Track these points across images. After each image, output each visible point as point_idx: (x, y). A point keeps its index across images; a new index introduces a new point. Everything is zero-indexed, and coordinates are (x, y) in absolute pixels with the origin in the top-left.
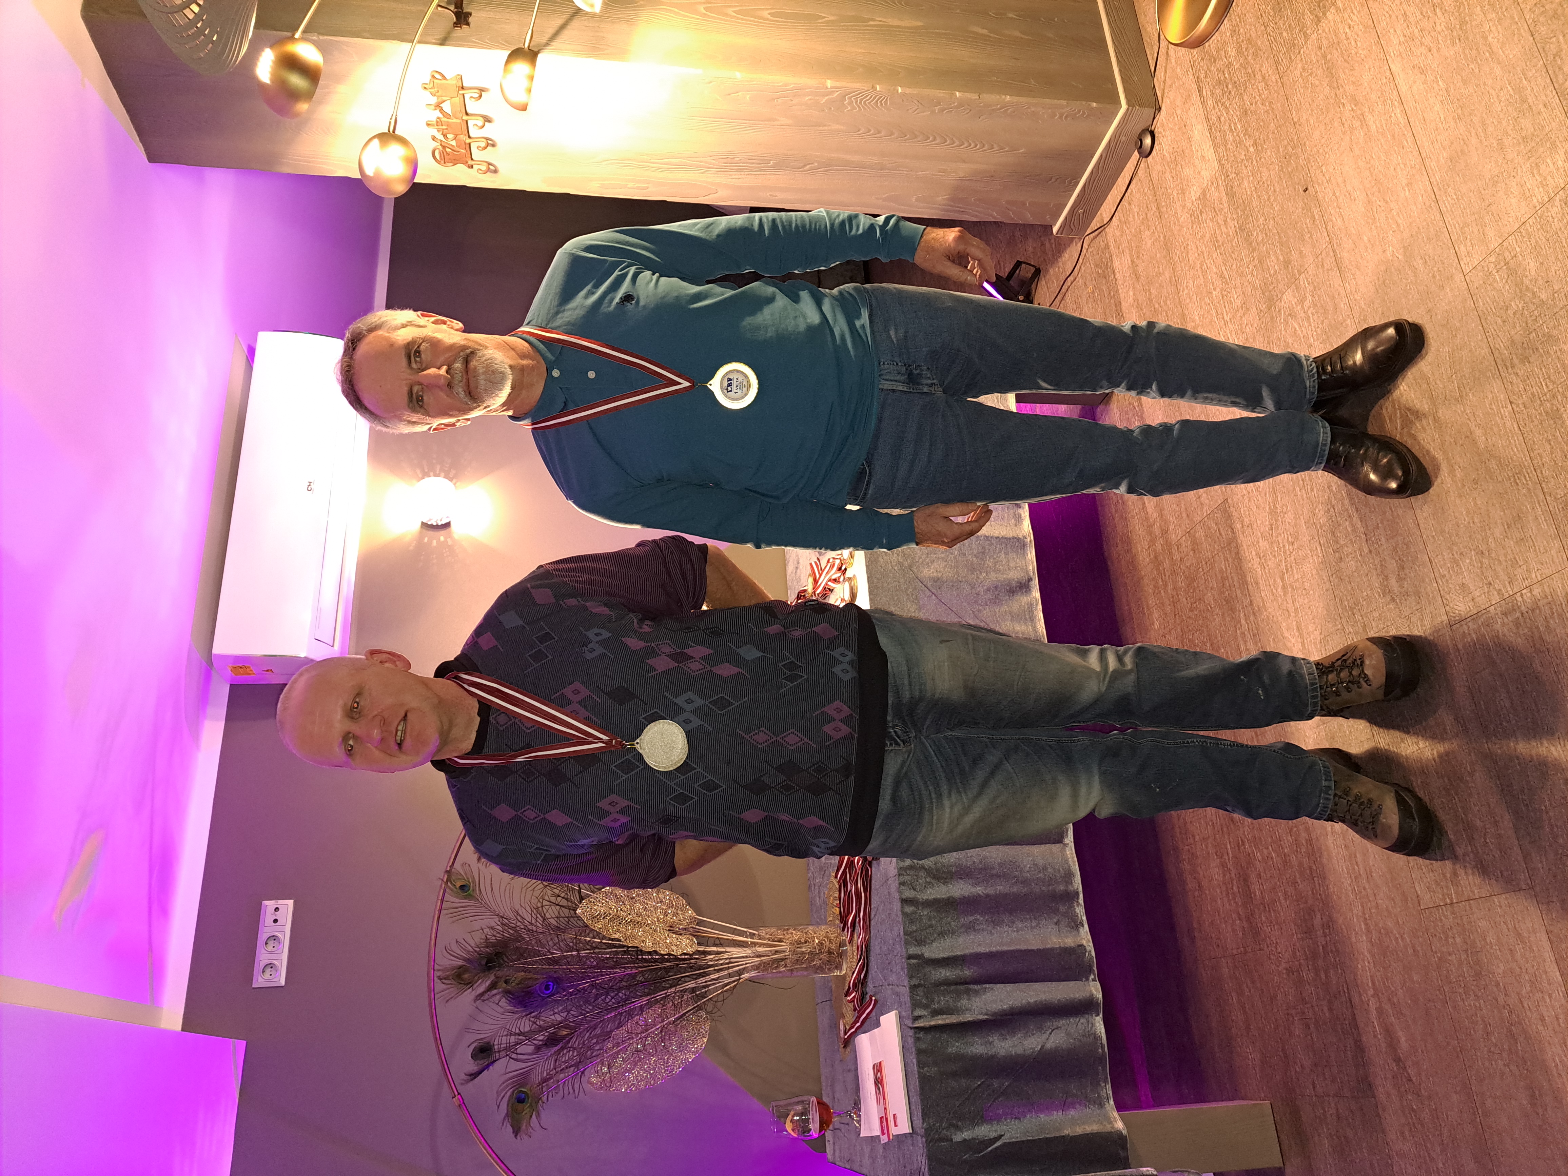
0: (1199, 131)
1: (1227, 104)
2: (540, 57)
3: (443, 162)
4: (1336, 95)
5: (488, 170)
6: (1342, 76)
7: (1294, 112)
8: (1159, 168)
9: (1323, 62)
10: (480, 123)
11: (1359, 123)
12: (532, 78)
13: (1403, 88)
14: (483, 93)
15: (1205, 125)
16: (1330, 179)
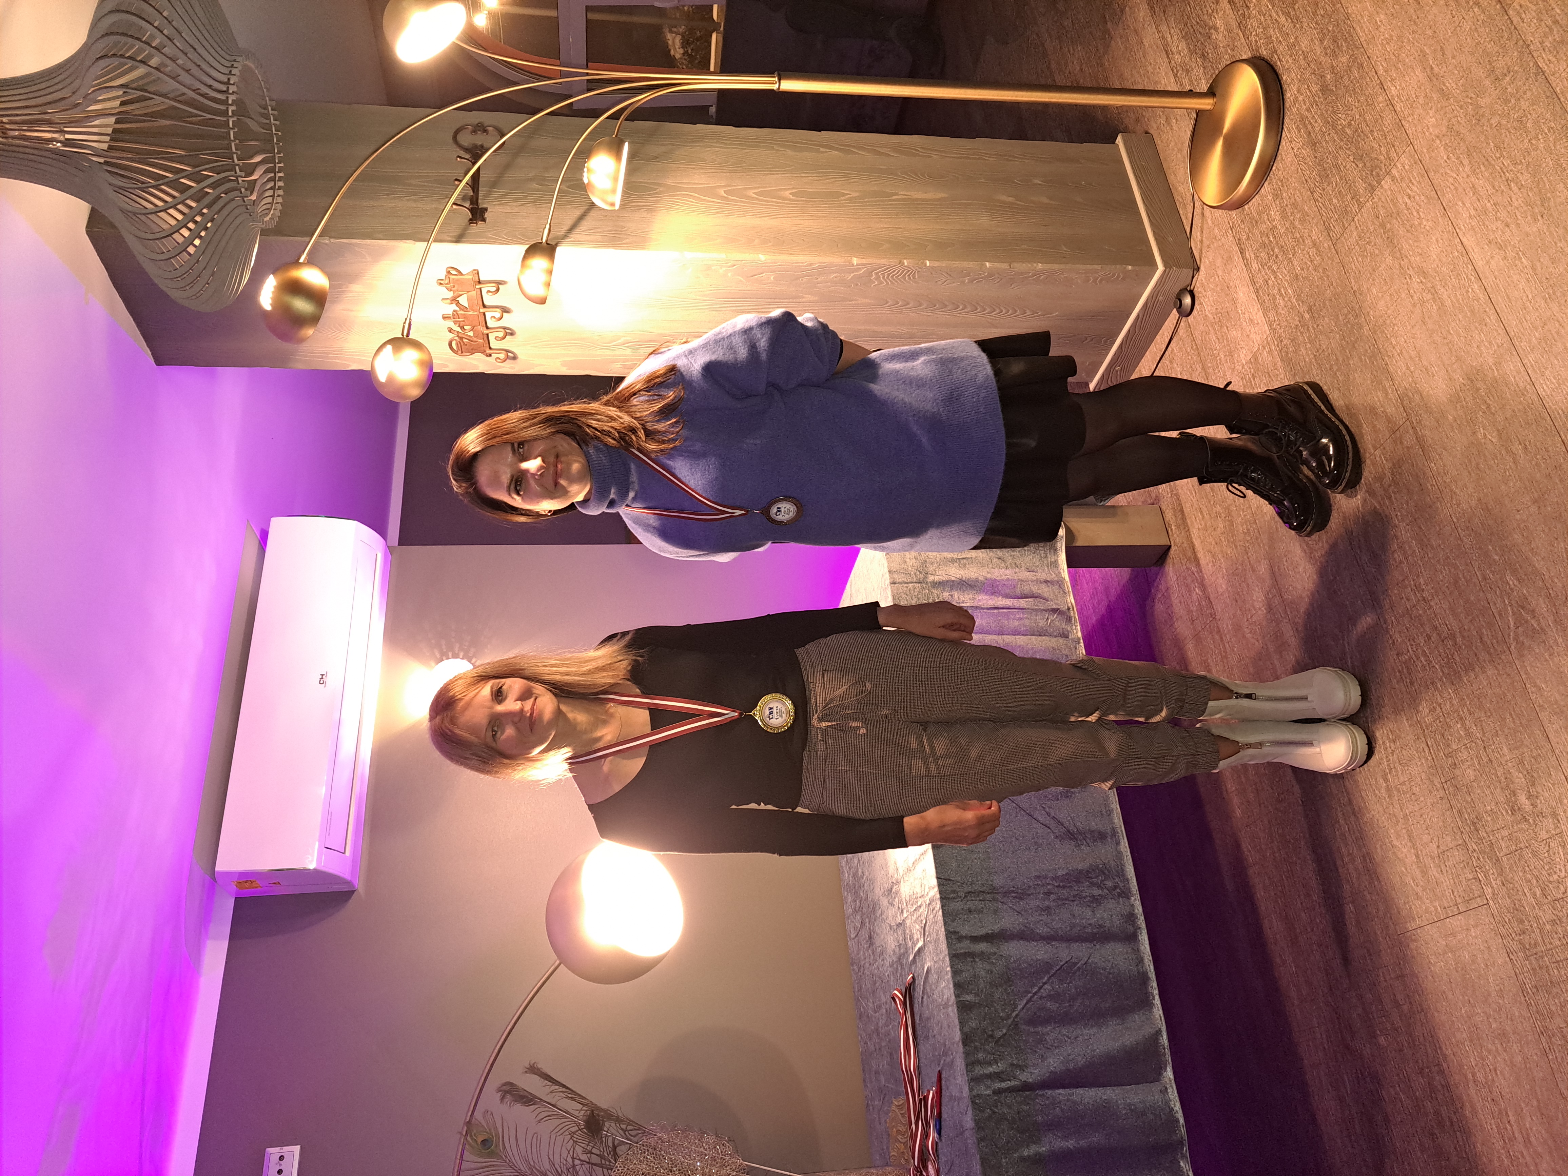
0: (1244, 294)
1: (1275, 267)
2: (559, 249)
3: (460, 352)
4: (1401, 266)
5: (508, 357)
6: (1406, 246)
7: (1353, 281)
8: (1202, 328)
9: (1382, 231)
10: (498, 315)
11: (1429, 296)
12: (550, 272)
13: (1480, 264)
14: (500, 286)
15: (1251, 288)
16: (1401, 353)
